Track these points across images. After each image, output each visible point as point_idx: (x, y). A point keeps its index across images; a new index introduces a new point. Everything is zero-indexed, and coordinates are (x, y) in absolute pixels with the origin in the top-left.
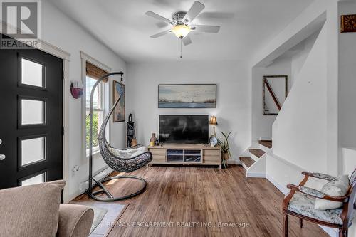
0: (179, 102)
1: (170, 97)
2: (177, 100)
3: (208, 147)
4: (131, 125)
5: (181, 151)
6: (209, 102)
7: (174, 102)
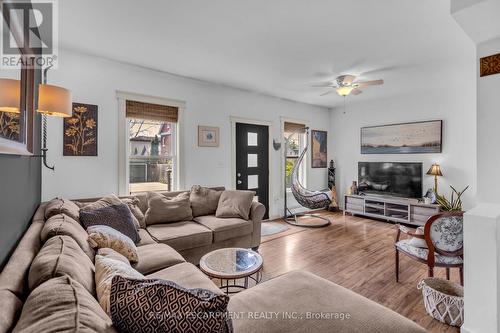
0: (386, 146)
1: (375, 142)
2: (384, 144)
3: (421, 203)
4: (332, 171)
5: (382, 204)
6: (429, 145)
7: (380, 147)
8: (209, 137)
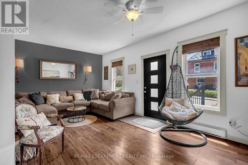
8: (132, 69)
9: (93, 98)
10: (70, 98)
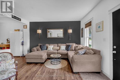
8: (99, 27)
9: (71, 49)
10: (58, 48)
